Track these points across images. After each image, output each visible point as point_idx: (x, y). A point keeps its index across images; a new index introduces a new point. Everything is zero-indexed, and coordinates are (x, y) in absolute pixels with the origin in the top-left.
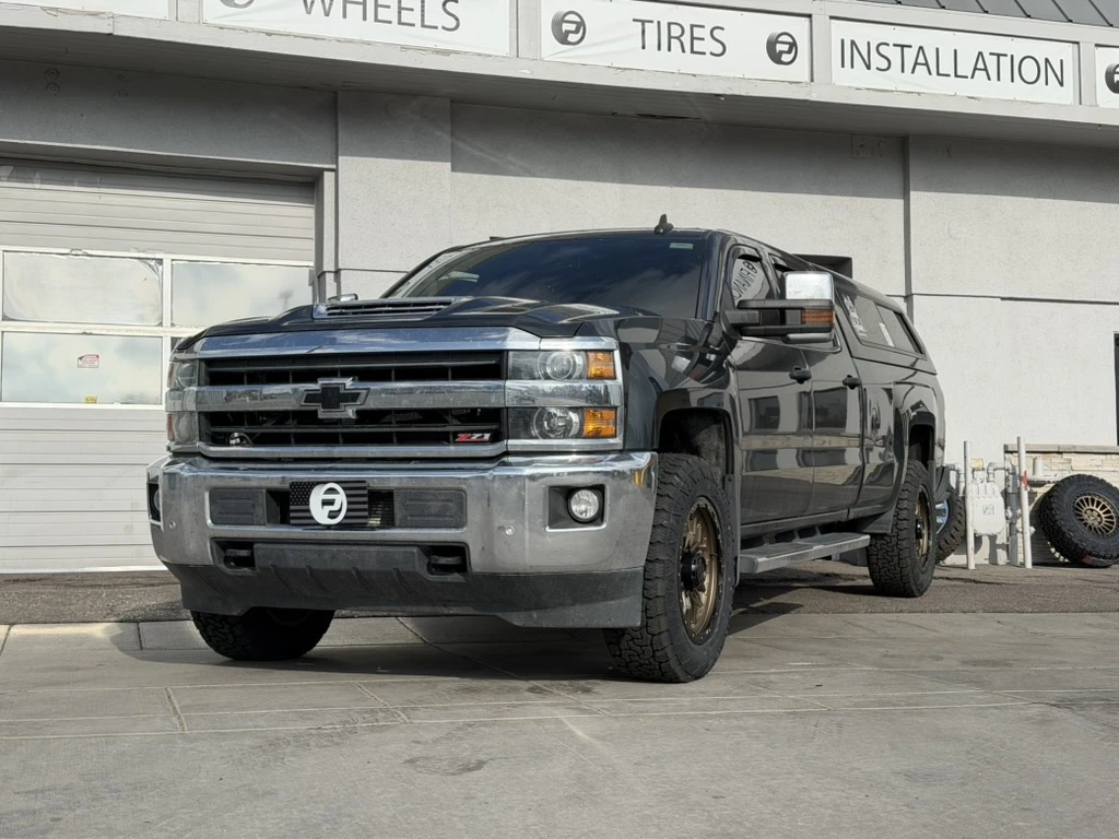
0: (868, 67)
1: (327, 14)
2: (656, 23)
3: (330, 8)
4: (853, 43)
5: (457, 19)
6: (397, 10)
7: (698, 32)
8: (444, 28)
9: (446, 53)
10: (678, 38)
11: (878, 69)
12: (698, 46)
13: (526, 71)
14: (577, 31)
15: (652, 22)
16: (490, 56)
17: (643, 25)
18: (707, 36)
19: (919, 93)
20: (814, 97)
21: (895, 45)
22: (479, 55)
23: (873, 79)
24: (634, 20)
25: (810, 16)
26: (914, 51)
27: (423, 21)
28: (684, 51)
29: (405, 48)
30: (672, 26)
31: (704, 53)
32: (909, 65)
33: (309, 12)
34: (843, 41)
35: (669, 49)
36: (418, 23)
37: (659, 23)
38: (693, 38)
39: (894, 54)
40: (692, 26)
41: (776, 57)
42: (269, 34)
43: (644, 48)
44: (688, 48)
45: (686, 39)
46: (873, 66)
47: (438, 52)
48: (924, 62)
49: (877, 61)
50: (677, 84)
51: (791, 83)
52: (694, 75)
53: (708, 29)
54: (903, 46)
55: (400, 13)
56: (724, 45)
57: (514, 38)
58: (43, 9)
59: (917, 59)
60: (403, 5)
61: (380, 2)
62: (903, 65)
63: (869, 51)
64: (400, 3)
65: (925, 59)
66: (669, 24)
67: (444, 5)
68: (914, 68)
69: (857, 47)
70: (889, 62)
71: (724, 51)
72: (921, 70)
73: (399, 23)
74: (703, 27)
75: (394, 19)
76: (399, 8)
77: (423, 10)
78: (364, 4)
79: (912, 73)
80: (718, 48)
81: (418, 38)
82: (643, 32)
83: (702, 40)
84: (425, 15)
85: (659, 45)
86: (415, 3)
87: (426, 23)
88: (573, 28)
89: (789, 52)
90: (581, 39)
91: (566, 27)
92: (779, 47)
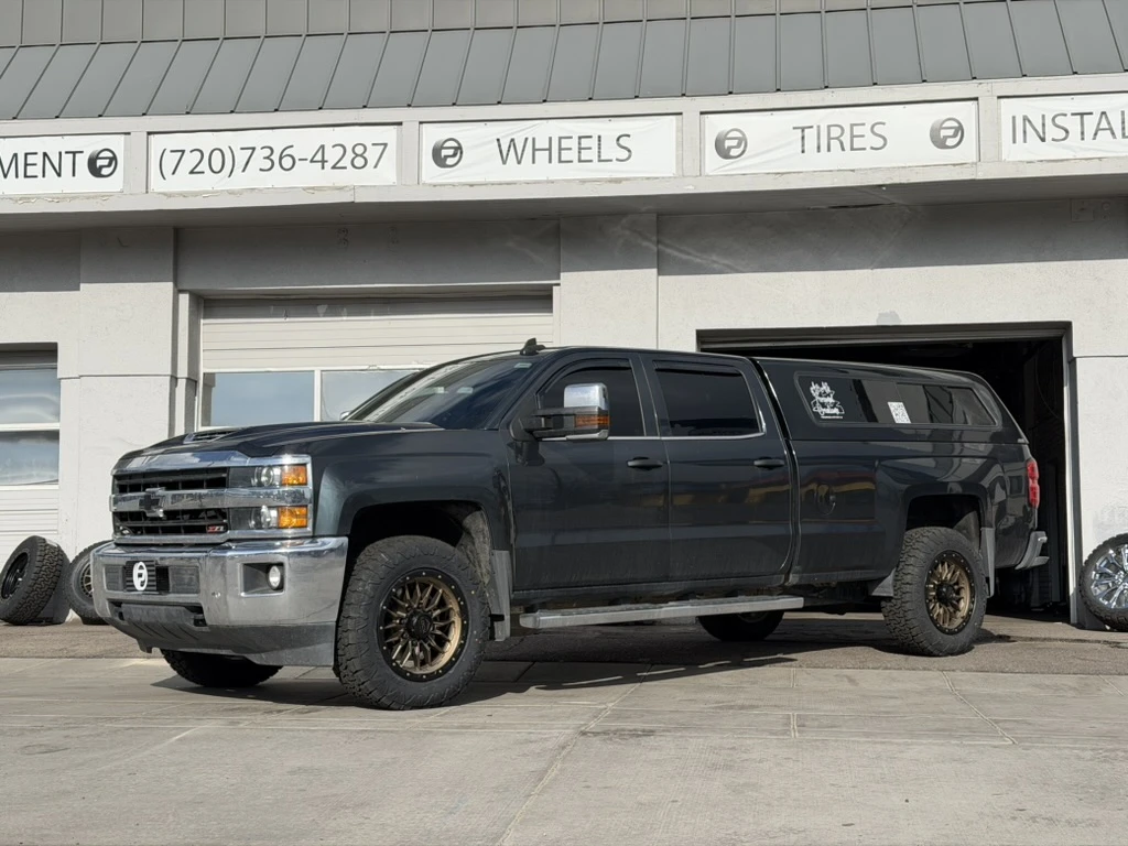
0: (1043, 140)
1: (519, 162)
2: (815, 127)
3: (522, 154)
4: (1025, 119)
5: (629, 151)
6: (577, 150)
7: (857, 131)
8: (617, 160)
9: (618, 181)
10: (837, 138)
11: (1053, 140)
12: (858, 143)
13: (691, 187)
14: (738, 146)
15: (811, 127)
16: (657, 178)
17: (803, 131)
18: (868, 132)
19: (1100, 159)
20: (981, 176)
21: (1073, 114)
22: (648, 178)
23: (1049, 151)
24: (794, 128)
25: (976, 99)
26: (1096, 117)
27: (599, 156)
28: (843, 149)
29: (583, 181)
30: (832, 128)
31: (864, 149)
32: (1089, 132)
33: (504, 162)
34: (1014, 118)
35: (829, 150)
36: (595, 159)
37: (819, 127)
38: (852, 137)
39: (1073, 124)
40: (852, 126)
41: (940, 143)
42: (472, 185)
43: (803, 152)
44: (847, 145)
45: (846, 139)
46: (1048, 138)
47: (611, 181)
48: (1107, 126)
49: (1052, 132)
50: (836, 180)
51: (954, 165)
52: (853, 171)
53: (868, 127)
54: (1082, 114)
55: (579, 152)
56: (885, 139)
57: (680, 160)
58: (304, 189)
59: (1099, 124)
60: (582, 146)
61: (563, 146)
62: (1082, 133)
63: (1044, 125)
64: (579, 144)
65: (1109, 123)
66: (829, 127)
67: (618, 139)
68: (1096, 134)
69: (1029, 121)
70: (1067, 132)
71: (885, 145)
72: (1104, 135)
73: (580, 161)
74: (863, 124)
75: (576, 159)
76: (580, 149)
77: (599, 148)
78: (550, 149)
79: (1094, 139)
80: (880, 142)
81: (595, 171)
82: (803, 138)
83: (863, 136)
84: (602, 150)
85: (819, 148)
86: (593, 143)
87: (602, 158)
88: (735, 143)
89: (955, 136)
90: (743, 152)
91: (728, 143)
92: (943, 133)
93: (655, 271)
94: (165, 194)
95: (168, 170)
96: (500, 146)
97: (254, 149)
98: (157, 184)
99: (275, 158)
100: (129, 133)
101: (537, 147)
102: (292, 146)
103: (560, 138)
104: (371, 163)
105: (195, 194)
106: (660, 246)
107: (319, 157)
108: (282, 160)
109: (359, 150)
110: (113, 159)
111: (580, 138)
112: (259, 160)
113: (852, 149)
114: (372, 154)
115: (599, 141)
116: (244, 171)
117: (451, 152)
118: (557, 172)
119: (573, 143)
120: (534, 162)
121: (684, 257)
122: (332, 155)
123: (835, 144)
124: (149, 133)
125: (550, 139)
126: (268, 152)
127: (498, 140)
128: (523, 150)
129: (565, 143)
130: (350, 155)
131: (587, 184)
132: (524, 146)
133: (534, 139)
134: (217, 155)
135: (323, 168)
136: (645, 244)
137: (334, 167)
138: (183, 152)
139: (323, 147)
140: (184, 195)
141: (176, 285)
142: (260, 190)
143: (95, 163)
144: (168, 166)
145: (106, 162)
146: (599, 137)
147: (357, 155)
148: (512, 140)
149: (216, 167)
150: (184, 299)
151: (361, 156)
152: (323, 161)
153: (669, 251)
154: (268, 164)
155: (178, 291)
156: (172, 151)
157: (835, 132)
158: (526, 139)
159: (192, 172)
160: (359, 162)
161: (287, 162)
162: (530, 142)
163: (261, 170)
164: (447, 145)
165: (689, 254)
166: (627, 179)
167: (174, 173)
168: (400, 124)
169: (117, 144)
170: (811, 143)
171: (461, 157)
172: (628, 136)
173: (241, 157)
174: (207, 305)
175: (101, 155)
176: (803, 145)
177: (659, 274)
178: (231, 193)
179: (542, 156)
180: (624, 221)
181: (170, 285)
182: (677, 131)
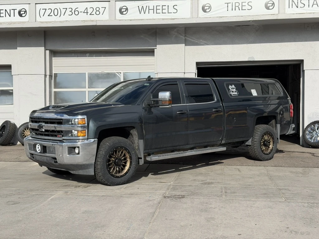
0: (297, 7)
1: (145, 13)
2: (231, 3)
3: (145, 11)
5: (177, 10)
6: (161, 10)
7: (244, 4)
8: (173, 13)
9: (174, 19)
10: (238, 6)
11: (300, 7)
12: (244, 8)
13: (195, 21)
14: (209, 9)
15: (230, 3)
16: (185, 18)
17: (228, 4)
18: (247, 5)
19: (314, 13)
20: (279, 18)
22: (182, 18)
23: (299, 10)
24: (225, 3)
27: (168, 12)
28: (239, 10)
29: (163, 19)
30: (236, 3)
31: (245, 10)
32: (311, 5)
33: (140, 13)
34: (289, 0)
35: (235, 10)
36: (167, 12)
37: (232, 3)
38: (242, 6)
39: (306, 2)
40: (242, 3)
41: (268, 8)
42: (131, 20)
43: (228, 10)
44: (240, 9)
45: (240, 7)
46: (299, 7)
47: (172, 19)
48: (316, 3)
49: (300, 5)
50: (237, 19)
51: (272, 15)
52: (242, 16)
53: (247, 3)
56: (252, 7)
57: (192, 13)
58: (82, 21)
59: (314, 3)
60: (163, 8)
61: (157, 9)
62: (309, 5)
63: (298, 3)
64: (162, 8)
65: (317, 2)
66: (235, 3)
67: (174, 7)
68: (313, 6)
69: (294, 2)
70: (304, 5)
71: (252, 8)
72: (315, 6)
73: (162, 13)
74: (245, 2)
75: (161, 13)
76: (162, 9)
77: (168, 9)
78: (154, 9)
79: (312, 7)
80: (250, 8)
81: (167, 16)
82: (228, 6)
83: (245, 6)
84: (169, 10)
85: (232, 9)
86: (166, 7)
87: (169, 12)
88: (208, 8)
89: (272, 6)
90: (210, 10)
91: (206, 8)
92: (269, 5)
93: (184, 45)
94: (41, 22)
95: (42, 15)
96: (139, 8)
97: (67, 9)
98: (38, 19)
99: (73, 11)
100: (30, 4)
101: (150, 9)
102: (78, 8)
103: (157, 6)
104: (101, 13)
105: (50, 22)
106: (186, 37)
107: (86, 11)
108: (75, 12)
109: (98, 9)
110: (25, 12)
111: (162, 6)
112: (68, 12)
113: (242, 10)
114: (102, 10)
115: (168, 7)
116: (64, 15)
117: (125, 10)
118: (156, 16)
119: (160, 8)
120: (149, 13)
121: (193, 40)
122: (90, 11)
123: (237, 8)
124: (36, 4)
125: (154, 6)
126: (71, 10)
127: (138, 6)
128: (146, 10)
129: (158, 8)
130: (95, 11)
131: (164, 20)
132: (146, 8)
133: (149, 6)
134: (56, 11)
135: (87, 14)
136: (181, 37)
137: (90, 14)
138: (46, 9)
139: (87, 8)
140: (46, 22)
141: (45, 48)
142: (69, 21)
143: (20, 13)
144: (42, 14)
145: (23, 12)
146: (168, 6)
147: (97, 11)
148: (143, 6)
149: (56, 14)
150: (48, 52)
151: (98, 11)
152: (87, 13)
153: (188, 39)
154: (71, 13)
155: (46, 50)
156: (43, 9)
157: (237, 5)
158: (147, 6)
159: (49, 16)
160: (98, 13)
161: (77, 13)
162: (148, 7)
163: (69, 15)
164: (123, 8)
165: (194, 40)
166: (176, 19)
167: (43, 16)
168: (110, 1)
169: (26, 7)
170: (230, 8)
171: (127, 11)
172: (177, 5)
173: (63, 11)
174: (54, 53)
175: (22, 10)
176: (228, 8)
177: (185, 45)
178: (60, 22)
179: (151, 11)
180: (175, 30)
181: (44, 48)
182: (191, 4)
